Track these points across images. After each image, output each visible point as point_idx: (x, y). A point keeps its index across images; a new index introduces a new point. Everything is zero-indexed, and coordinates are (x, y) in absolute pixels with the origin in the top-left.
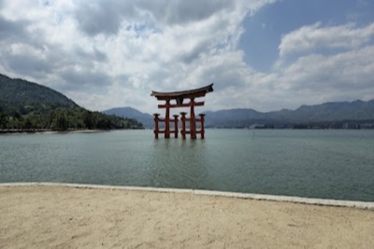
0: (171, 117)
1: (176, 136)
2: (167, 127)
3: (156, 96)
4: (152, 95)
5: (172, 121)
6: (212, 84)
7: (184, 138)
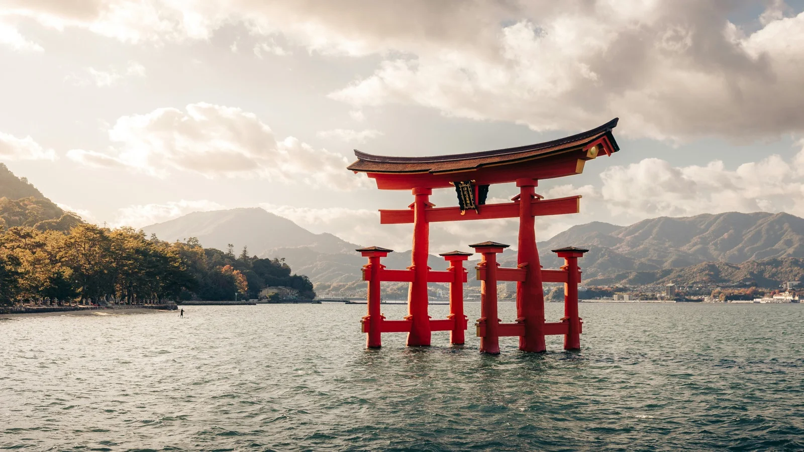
0: (436, 261)
1: (458, 341)
2: (419, 302)
3: (371, 174)
4: (354, 169)
5: (439, 277)
6: (614, 123)
7: (490, 350)
